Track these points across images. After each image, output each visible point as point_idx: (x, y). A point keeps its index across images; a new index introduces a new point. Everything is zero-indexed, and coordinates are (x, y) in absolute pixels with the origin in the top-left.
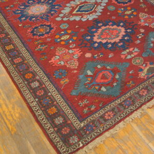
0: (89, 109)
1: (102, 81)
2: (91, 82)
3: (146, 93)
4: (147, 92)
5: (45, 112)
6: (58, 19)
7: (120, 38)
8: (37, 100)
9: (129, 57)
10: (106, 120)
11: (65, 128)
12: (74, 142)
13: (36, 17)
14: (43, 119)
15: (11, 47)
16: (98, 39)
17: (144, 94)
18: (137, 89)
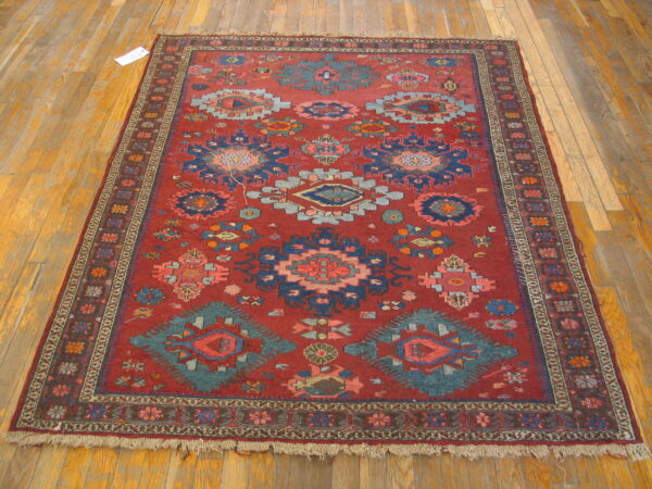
0: (131, 382)
1: (206, 349)
2: (184, 339)
3: (263, 421)
4: (268, 422)
5: (64, 342)
6: (254, 195)
7: (335, 288)
8: (72, 317)
9: (312, 335)
10: (136, 417)
11: (65, 386)
12: (53, 416)
13: (219, 173)
14: (49, 352)
15: (123, 210)
17: (257, 422)
18: (254, 404)
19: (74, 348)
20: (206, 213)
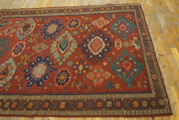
0: (145, 84)
1: (129, 67)
2: (126, 73)
4: (149, 52)
5: (134, 108)
6: (60, 63)
7: (104, 43)
8: (122, 109)
9: (121, 46)
10: (157, 80)
11: (152, 103)
12: (163, 103)
13: (46, 74)
14: (139, 112)
15: (63, 104)
16: (96, 52)
17: (150, 54)
19: (136, 104)
20: (68, 75)
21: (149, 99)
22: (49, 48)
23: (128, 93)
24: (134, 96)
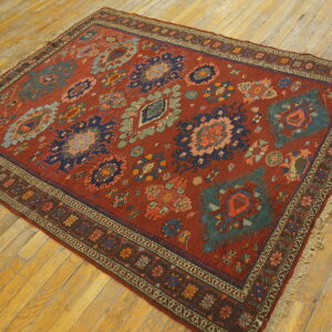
0: (243, 262)
1: (238, 211)
2: (223, 220)
3: (310, 201)
6: (122, 144)
7: (230, 136)
8: (158, 285)
9: (258, 158)
10: (275, 269)
11: (223, 309)
13: (86, 154)
15: (73, 218)
16: (199, 149)
17: (309, 204)
18: (295, 201)
19: (190, 292)
20: (118, 173)
21: (224, 297)
22: (126, 107)
23: (193, 262)
24: (200, 274)
